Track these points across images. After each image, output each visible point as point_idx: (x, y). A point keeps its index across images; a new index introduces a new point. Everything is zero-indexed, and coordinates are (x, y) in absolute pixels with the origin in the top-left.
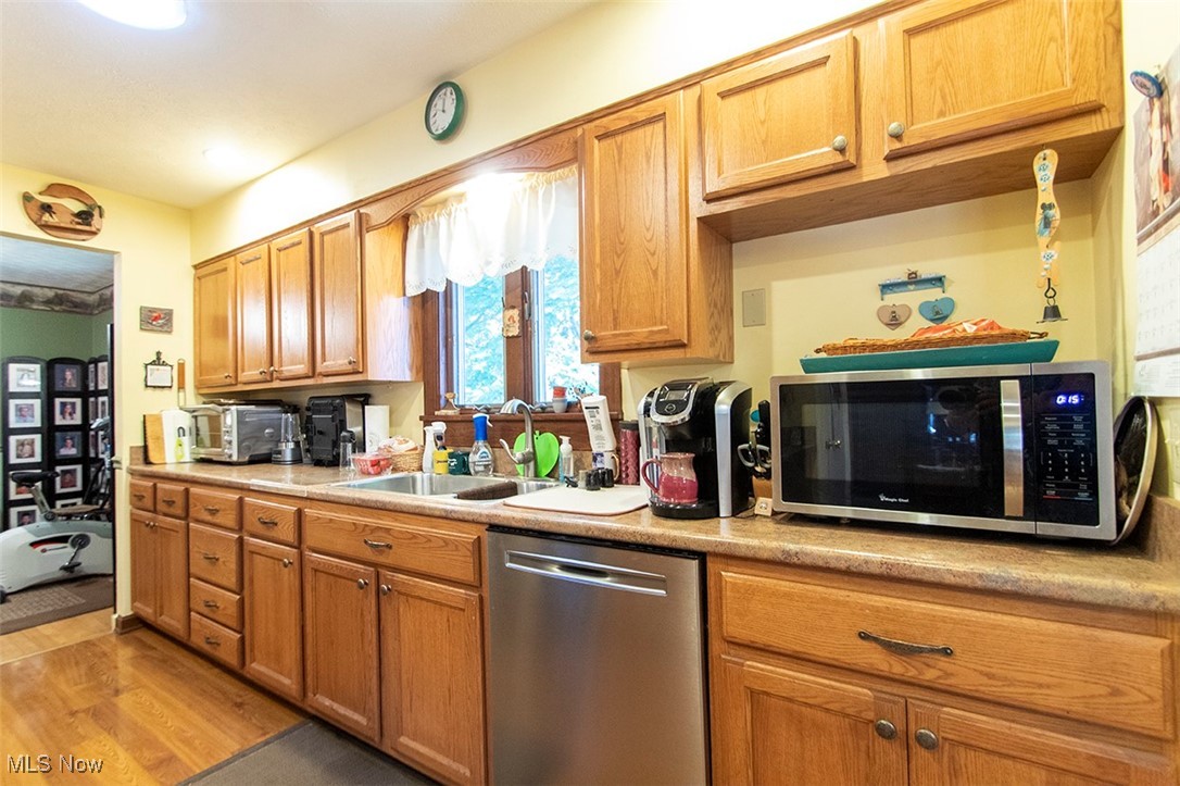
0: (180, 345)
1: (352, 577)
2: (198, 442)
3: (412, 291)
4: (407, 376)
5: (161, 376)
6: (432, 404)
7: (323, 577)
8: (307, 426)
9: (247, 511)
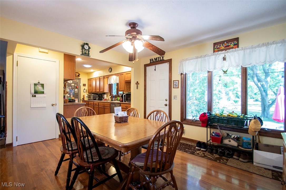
0: (86, 88)
1: (102, 108)
2: (88, 98)
3: (108, 84)
4: (108, 92)
5: (85, 91)
6: (110, 94)
7: (100, 108)
8: (99, 96)
9: (99, 104)
